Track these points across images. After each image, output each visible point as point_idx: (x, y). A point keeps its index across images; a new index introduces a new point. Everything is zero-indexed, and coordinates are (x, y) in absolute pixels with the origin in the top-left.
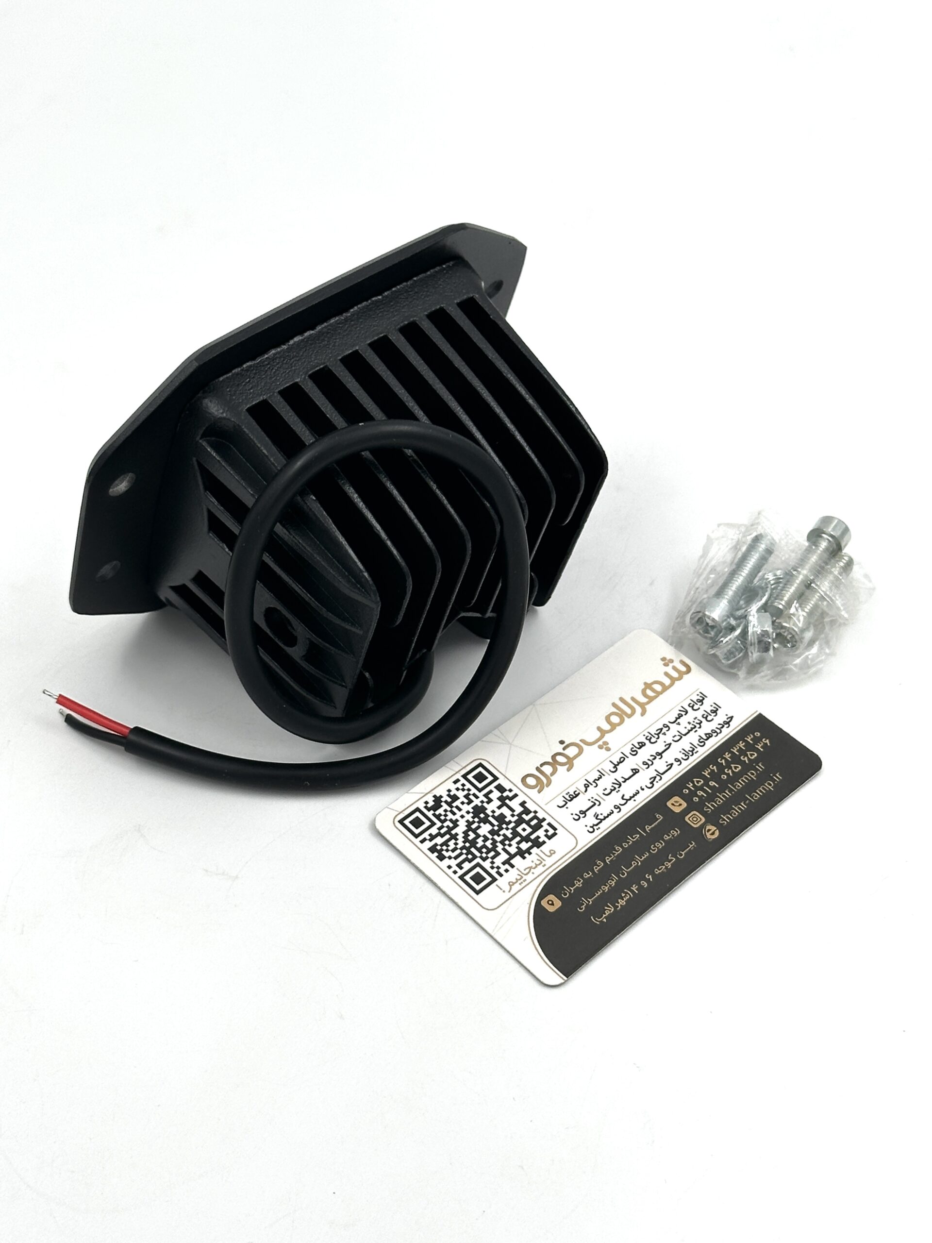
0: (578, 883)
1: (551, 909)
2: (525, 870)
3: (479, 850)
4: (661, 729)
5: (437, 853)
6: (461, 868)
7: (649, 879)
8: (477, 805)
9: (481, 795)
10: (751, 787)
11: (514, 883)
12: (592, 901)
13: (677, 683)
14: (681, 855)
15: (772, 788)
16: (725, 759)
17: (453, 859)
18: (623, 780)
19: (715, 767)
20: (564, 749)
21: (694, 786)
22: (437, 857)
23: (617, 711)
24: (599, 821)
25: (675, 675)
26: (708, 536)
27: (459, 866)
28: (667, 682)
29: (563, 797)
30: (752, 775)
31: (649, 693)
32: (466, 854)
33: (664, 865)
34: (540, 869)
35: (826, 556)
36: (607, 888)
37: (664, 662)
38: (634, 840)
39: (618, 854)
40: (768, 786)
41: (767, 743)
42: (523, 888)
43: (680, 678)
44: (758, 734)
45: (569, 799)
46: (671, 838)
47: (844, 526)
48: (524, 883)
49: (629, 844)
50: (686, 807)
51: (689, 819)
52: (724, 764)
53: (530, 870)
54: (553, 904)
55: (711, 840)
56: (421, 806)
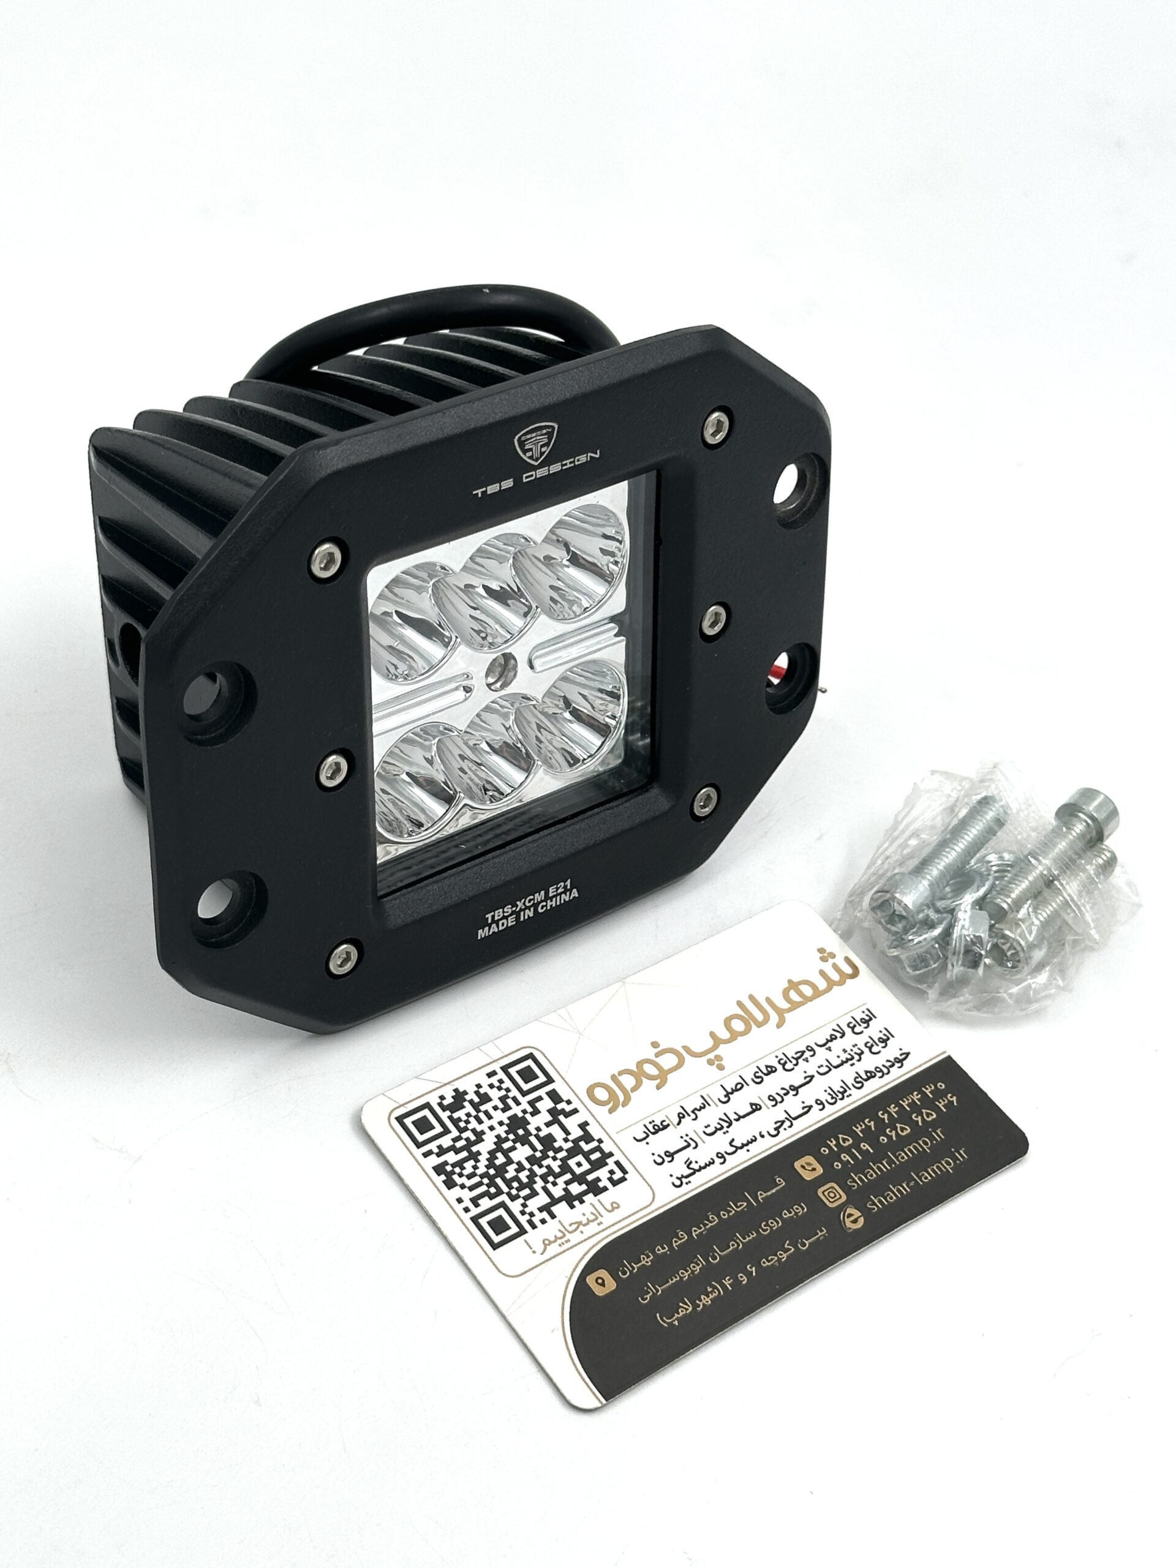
0: (646, 1259)
1: (599, 1291)
2: (570, 1225)
3: (509, 1183)
4: (805, 1052)
5: (446, 1176)
6: (477, 1205)
7: (752, 1272)
8: (515, 1115)
9: (524, 1101)
10: (921, 1162)
11: (550, 1243)
12: (662, 1291)
13: (835, 988)
14: (804, 1245)
15: (951, 1169)
16: (890, 1114)
17: (466, 1189)
18: (736, 1117)
19: (872, 1123)
20: (657, 1055)
21: (838, 1145)
22: (444, 1182)
23: (743, 1014)
24: (692, 1171)
25: (835, 977)
26: (915, 784)
27: (475, 1201)
28: (822, 984)
29: (645, 1126)
30: (924, 1145)
31: (793, 995)
32: (487, 1185)
33: (776, 1255)
34: (593, 1228)
35: (1080, 845)
36: (686, 1274)
37: (821, 955)
38: (738, 1210)
39: (711, 1226)
40: (945, 1165)
41: (953, 1101)
42: (564, 1251)
43: (841, 983)
44: (942, 1086)
45: (653, 1131)
46: (792, 1216)
47: (1112, 807)
48: (566, 1244)
49: (731, 1214)
50: (822, 1174)
51: (823, 1193)
52: (887, 1121)
53: (578, 1228)
54: (603, 1284)
55: (851, 1231)
56: (434, 1102)
